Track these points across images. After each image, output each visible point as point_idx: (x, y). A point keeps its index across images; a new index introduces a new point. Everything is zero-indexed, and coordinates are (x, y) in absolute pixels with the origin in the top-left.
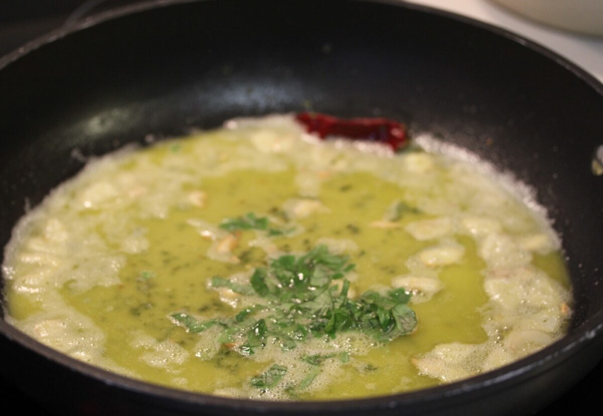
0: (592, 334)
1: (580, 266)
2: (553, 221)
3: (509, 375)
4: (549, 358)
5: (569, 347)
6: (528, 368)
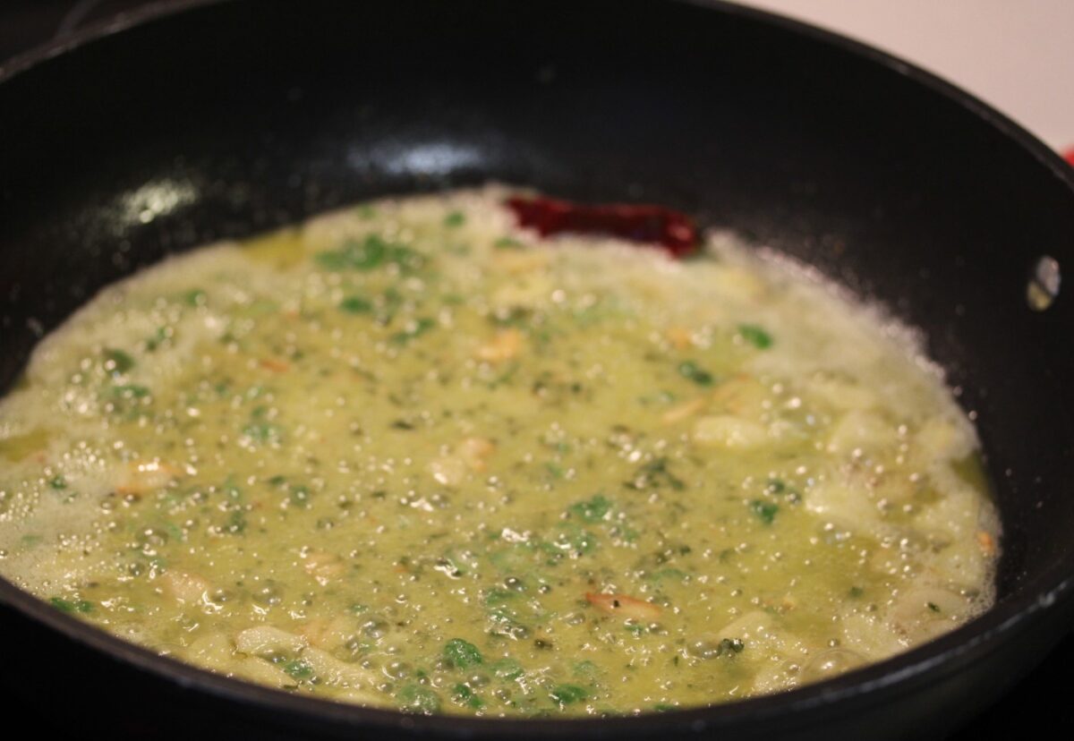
0: (1050, 599)
1: (1008, 472)
2: (958, 391)
3: (906, 673)
4: (974, 642)
5: (1009, 623)
6: (939, 659)
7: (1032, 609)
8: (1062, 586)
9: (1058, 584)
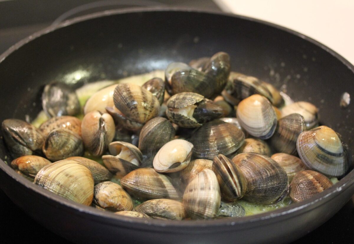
0: (340, 189)
5: (327, 195)
6: (306, 206)
7: (334, 192)
8: (344, 185)
9: (343, 185)
